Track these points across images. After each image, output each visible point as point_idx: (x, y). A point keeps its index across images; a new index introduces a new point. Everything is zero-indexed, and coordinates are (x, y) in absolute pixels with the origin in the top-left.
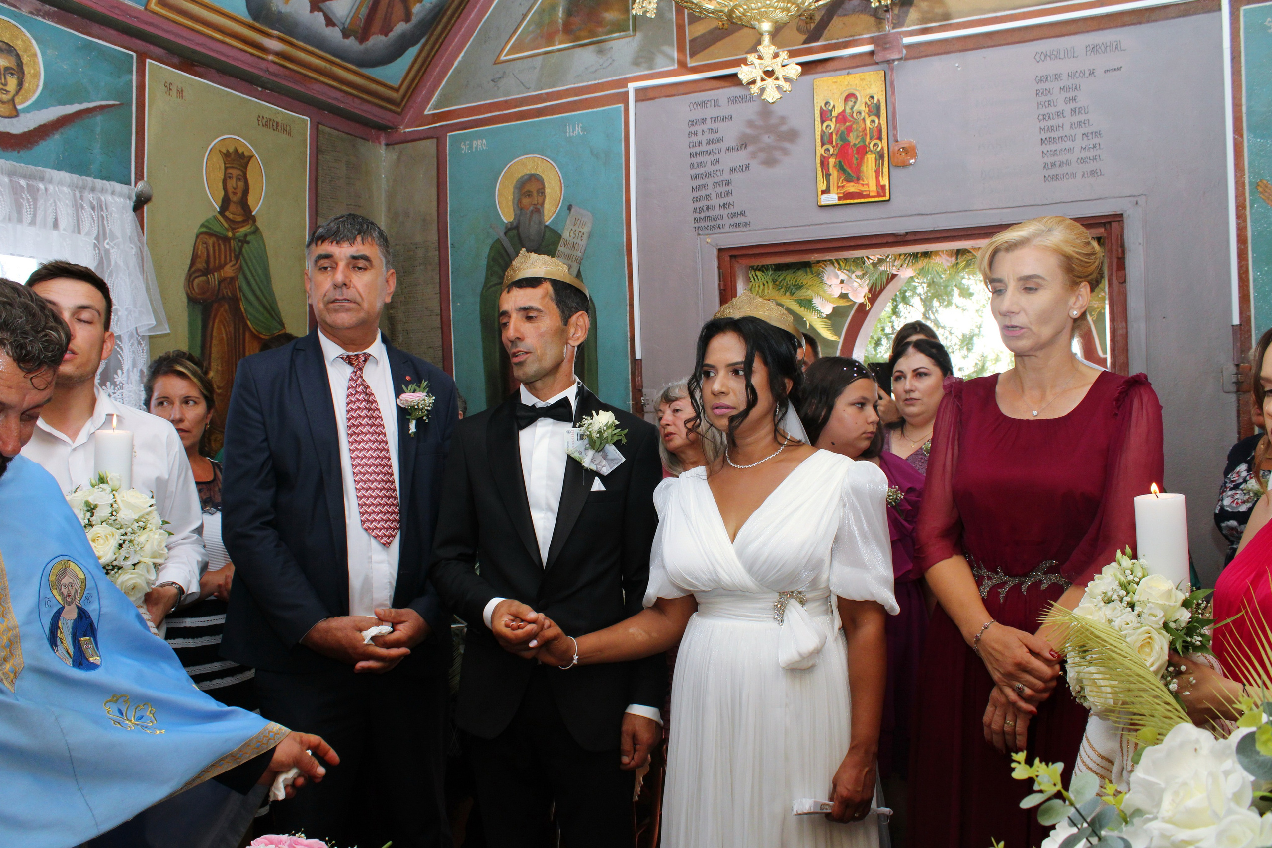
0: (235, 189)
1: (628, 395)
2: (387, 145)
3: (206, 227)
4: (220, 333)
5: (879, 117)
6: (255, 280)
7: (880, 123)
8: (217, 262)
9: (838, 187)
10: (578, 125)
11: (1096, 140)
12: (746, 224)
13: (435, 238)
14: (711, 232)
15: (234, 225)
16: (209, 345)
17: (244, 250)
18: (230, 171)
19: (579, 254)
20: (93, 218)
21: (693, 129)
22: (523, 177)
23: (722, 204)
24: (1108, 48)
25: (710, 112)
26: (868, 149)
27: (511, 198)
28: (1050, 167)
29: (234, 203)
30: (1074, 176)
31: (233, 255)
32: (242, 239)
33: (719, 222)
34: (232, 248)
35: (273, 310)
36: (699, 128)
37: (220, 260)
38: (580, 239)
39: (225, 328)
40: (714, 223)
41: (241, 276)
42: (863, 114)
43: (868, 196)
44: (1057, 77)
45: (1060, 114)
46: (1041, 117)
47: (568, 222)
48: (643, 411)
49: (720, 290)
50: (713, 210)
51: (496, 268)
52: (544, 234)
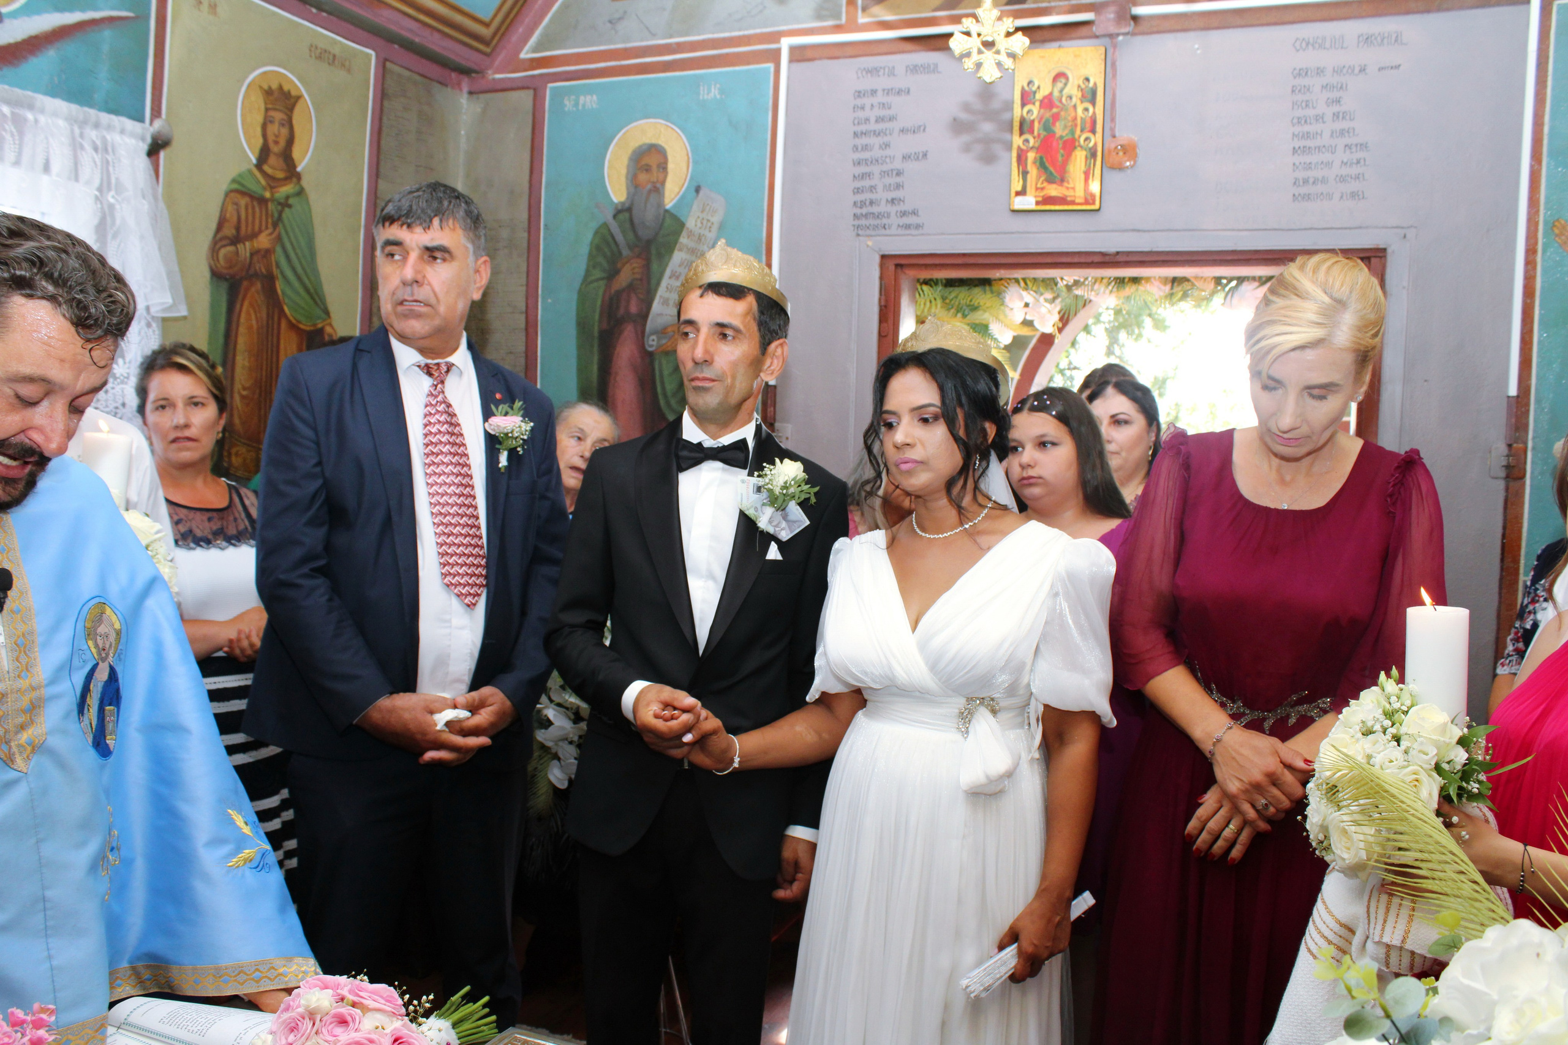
0: (277, 136)
2: (471, 93)
3: (238, 183)
4: (249, 318)
5: (1093, 102)
6: (296, 254)
7: (1094, 113)
8: (250, 229)
9: (1037, 189)
10: (715, 85)
11: (1361, 155)
12: (918, 227)
13: (525, 216)
14: (873, 233)
15: (273, 182)
16: (234, 332)
17: (284, 216)
18: (272, 113)
20: (95, 162)
21: (859, 102)
22: (640, 147)
23: (889, 199)
24: (1385, 40)
25: (882, 82)
26: (1077, 144)
27: (624, 171)
28: (1301, 183)
29: (275, 154)
30: (1330, 197)
31: (270, 220)
32: (282, 201)
33: (884, 221)
34: (270, 212)
35: (317, 294)
36: (867, 101)
37: (253, 225)
38: (708, 230)
39: (255, 312)
40: (878, 221)
41: (279, 249)
42: (1074, 99)
43: (1073, 203)
44: (1320, 71)
45: (1319, 118)
46: (1295, 121)
47: (695, 207)
49: (881, 306)
50: (879, 205)
51: (600, 259)
52: (664, 220)
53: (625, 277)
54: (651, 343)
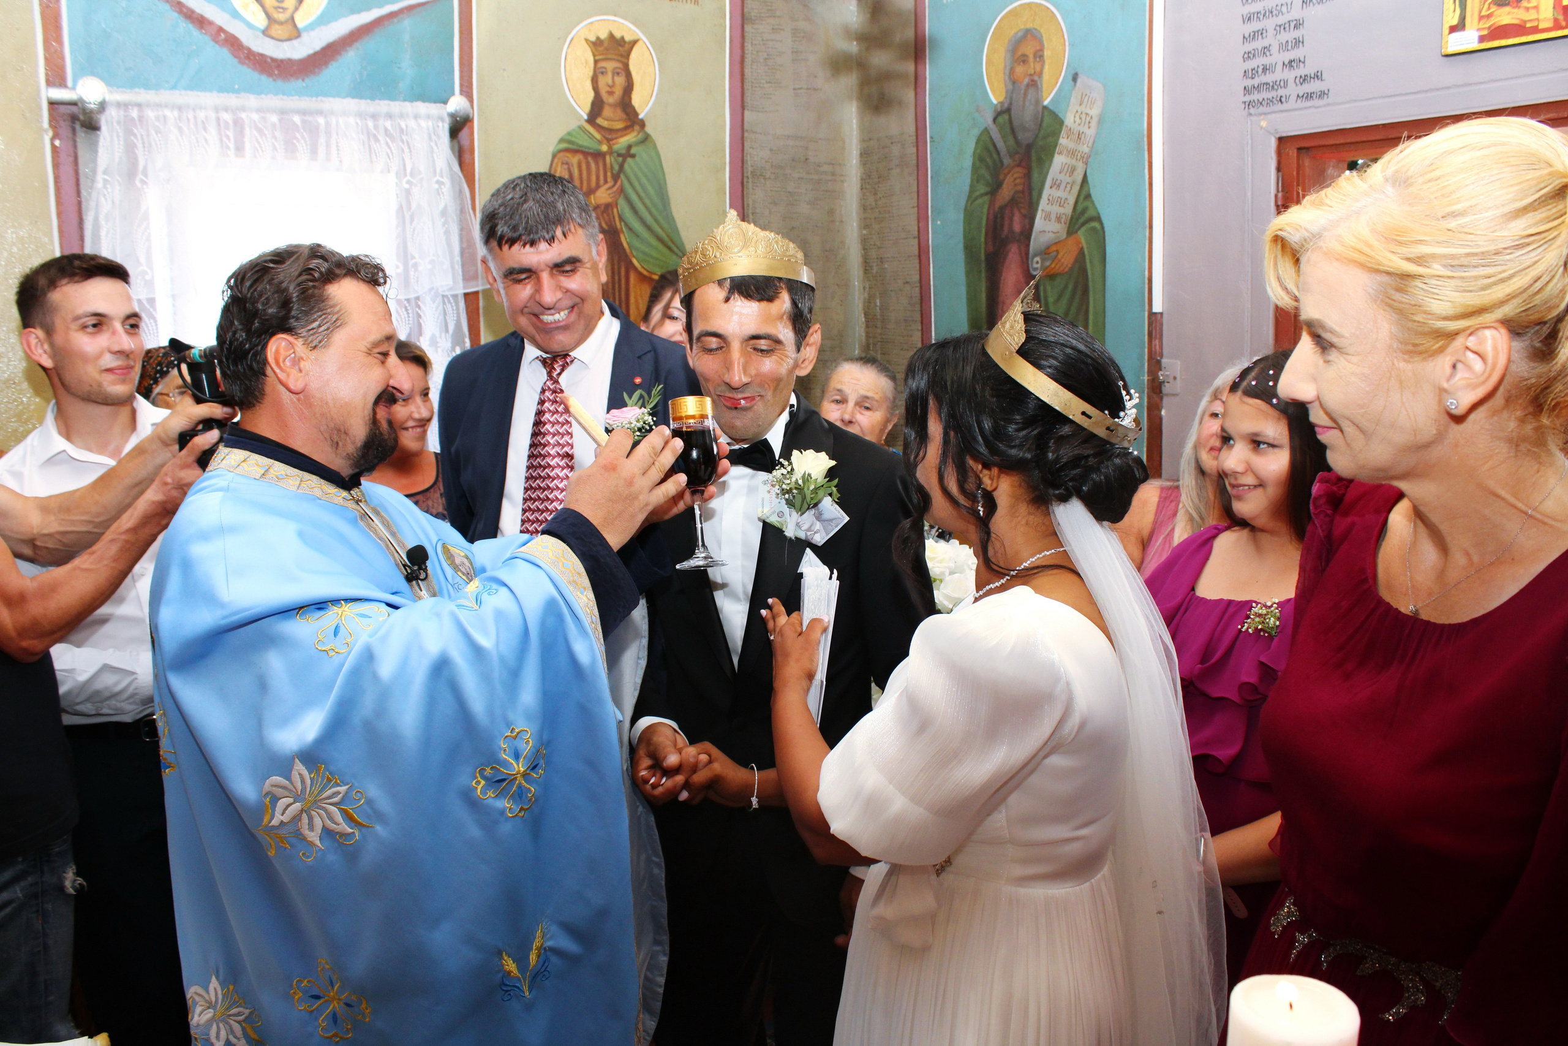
0: (611, 87)
1: (1142, 366)
3: (569, 142)
8: (585, 183)
9: (1481, 17)
12: (1322, 94)
13: (913, 129)
14: (1268, 110)
15: (609, 134)
17: (626, 166)
18: (602, 64)
19: (1085, 149)
20: (391, 151)
22: (1017, 34)
23: (1286, 63)
27: (1001, 68)
29: (610, 105)
31: (609, 174)
32: (623, 152)
33: (1281, 92)
34: (608, 166)
35: (673, 242)
38: (1087, 126)
40: (1273, 94)
41: (622, 202)
47: (1073, 100)
48: (1161, 392)
49: (1278, 206)
50: (1273, 72)
51: (983, 171)
52: (1043, 116)
53: (1006, 192)
54: (1035, 266)
